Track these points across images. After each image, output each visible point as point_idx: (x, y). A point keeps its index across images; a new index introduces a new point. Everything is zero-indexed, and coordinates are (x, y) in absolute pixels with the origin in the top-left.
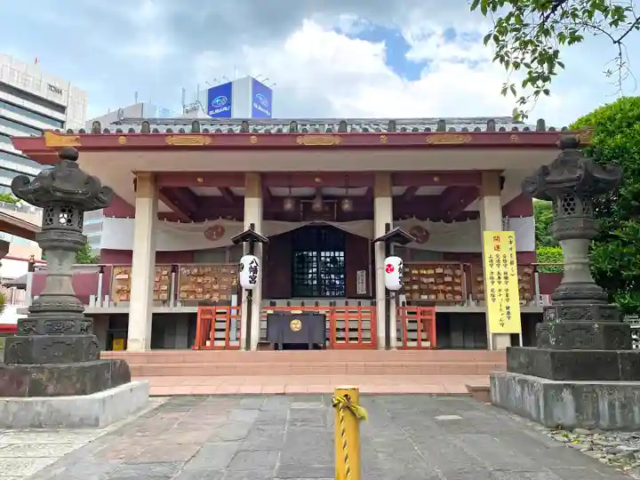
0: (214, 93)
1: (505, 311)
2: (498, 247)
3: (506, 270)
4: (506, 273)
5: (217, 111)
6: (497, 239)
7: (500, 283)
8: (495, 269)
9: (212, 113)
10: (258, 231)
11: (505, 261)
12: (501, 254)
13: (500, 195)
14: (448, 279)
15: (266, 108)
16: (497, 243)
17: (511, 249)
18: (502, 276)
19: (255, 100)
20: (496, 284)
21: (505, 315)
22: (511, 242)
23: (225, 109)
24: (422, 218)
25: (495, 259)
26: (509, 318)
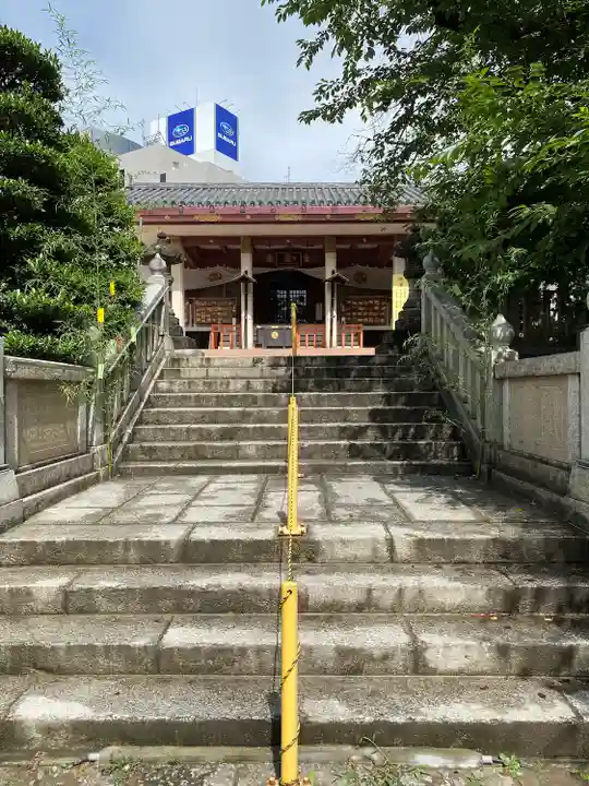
0: (174, 121)
2: (401, 285)
5: (178, 142)
6: (401, 279)
9: (172, 144)
10: (250, 276)
14: (376, 308)
15: (230, 138)
16: (401, 282)
19: (219, 129)
23: (187, 139)
25: (398, 293)
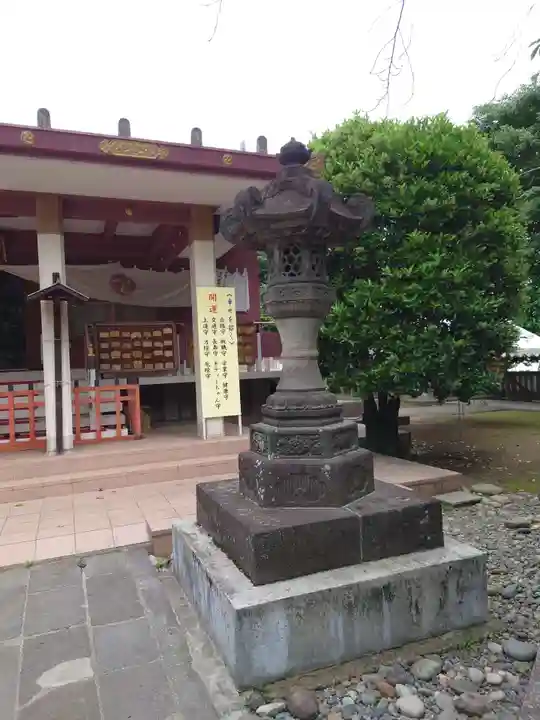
1: (221, 390)
2: (214, 308)
3: (223, 337)
4: (223, 341)
6: (213, 297)
7: (216, 353)
8: (210, 336)
11: (223, 326)
12: (218, 317)
13: (213, 239)
16: (213, 303)
17: (230, 310)
18: (219, 345)
20: (212, 355)
21: (223, 394)
22: (230, 302)
24: (127, 264)
25: (210, 324)
26: (227, 397)
